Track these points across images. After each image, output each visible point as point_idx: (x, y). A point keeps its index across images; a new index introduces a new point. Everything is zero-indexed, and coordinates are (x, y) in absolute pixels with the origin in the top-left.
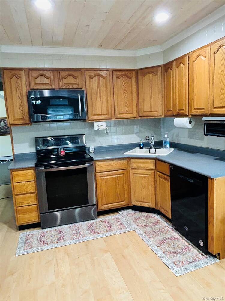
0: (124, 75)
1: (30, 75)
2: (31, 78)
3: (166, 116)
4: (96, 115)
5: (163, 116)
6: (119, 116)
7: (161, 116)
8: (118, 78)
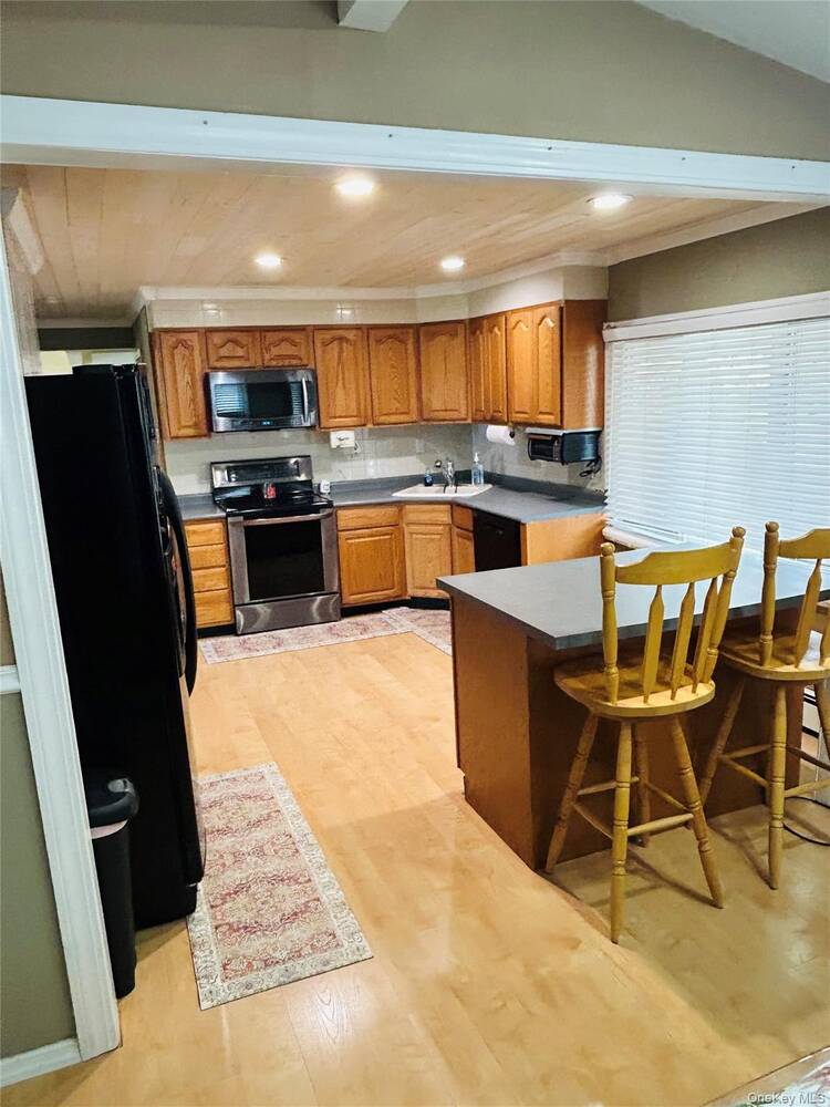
0: (390, 337)
1: (210, 341)
2: (210, 346)
3: (474, 420)
4: (335, 417)
5: (469, 421)
6: (382, 419)
7: (465, 419)
8: (379, 341)
